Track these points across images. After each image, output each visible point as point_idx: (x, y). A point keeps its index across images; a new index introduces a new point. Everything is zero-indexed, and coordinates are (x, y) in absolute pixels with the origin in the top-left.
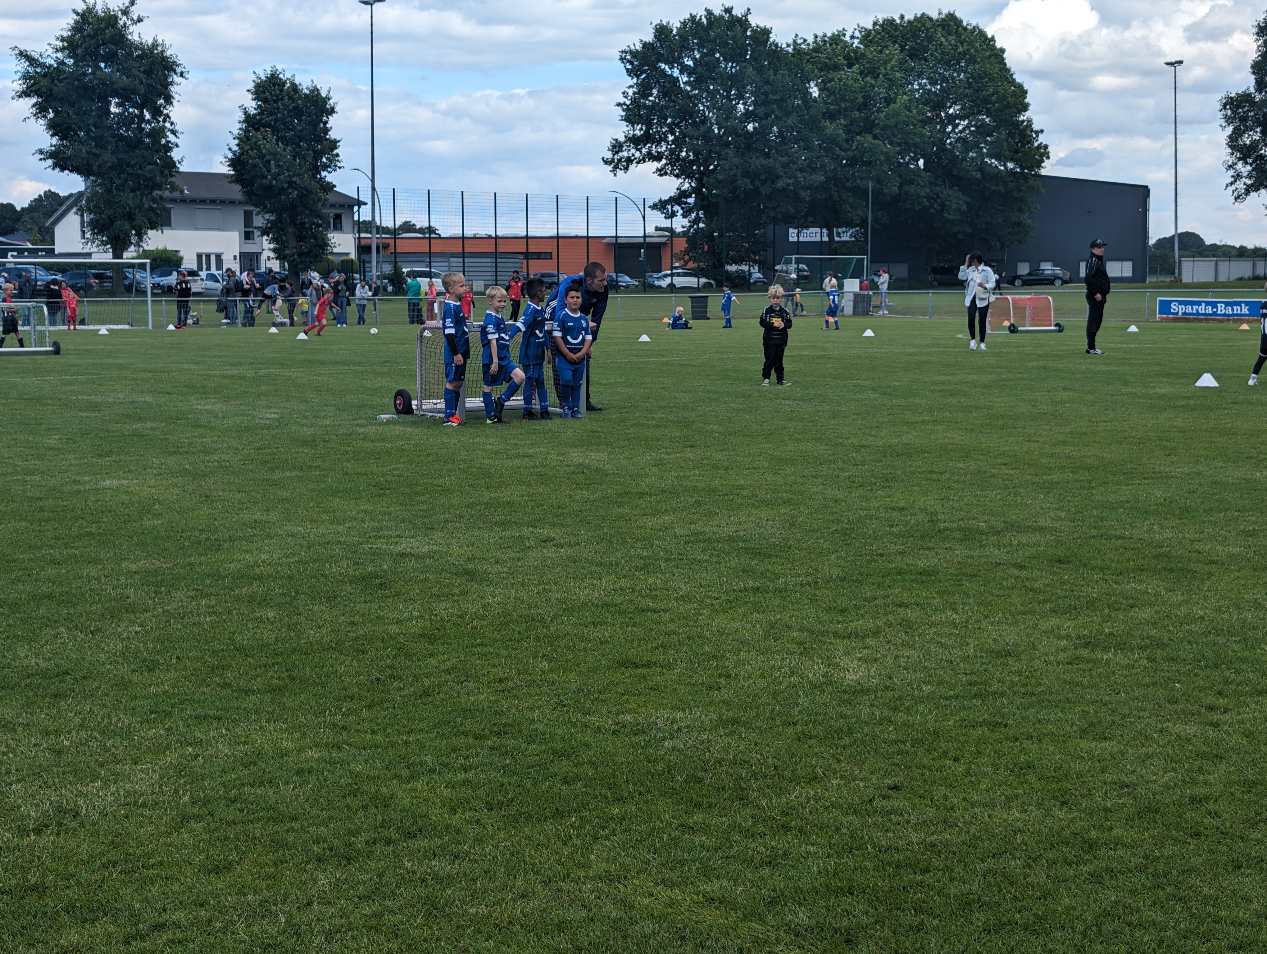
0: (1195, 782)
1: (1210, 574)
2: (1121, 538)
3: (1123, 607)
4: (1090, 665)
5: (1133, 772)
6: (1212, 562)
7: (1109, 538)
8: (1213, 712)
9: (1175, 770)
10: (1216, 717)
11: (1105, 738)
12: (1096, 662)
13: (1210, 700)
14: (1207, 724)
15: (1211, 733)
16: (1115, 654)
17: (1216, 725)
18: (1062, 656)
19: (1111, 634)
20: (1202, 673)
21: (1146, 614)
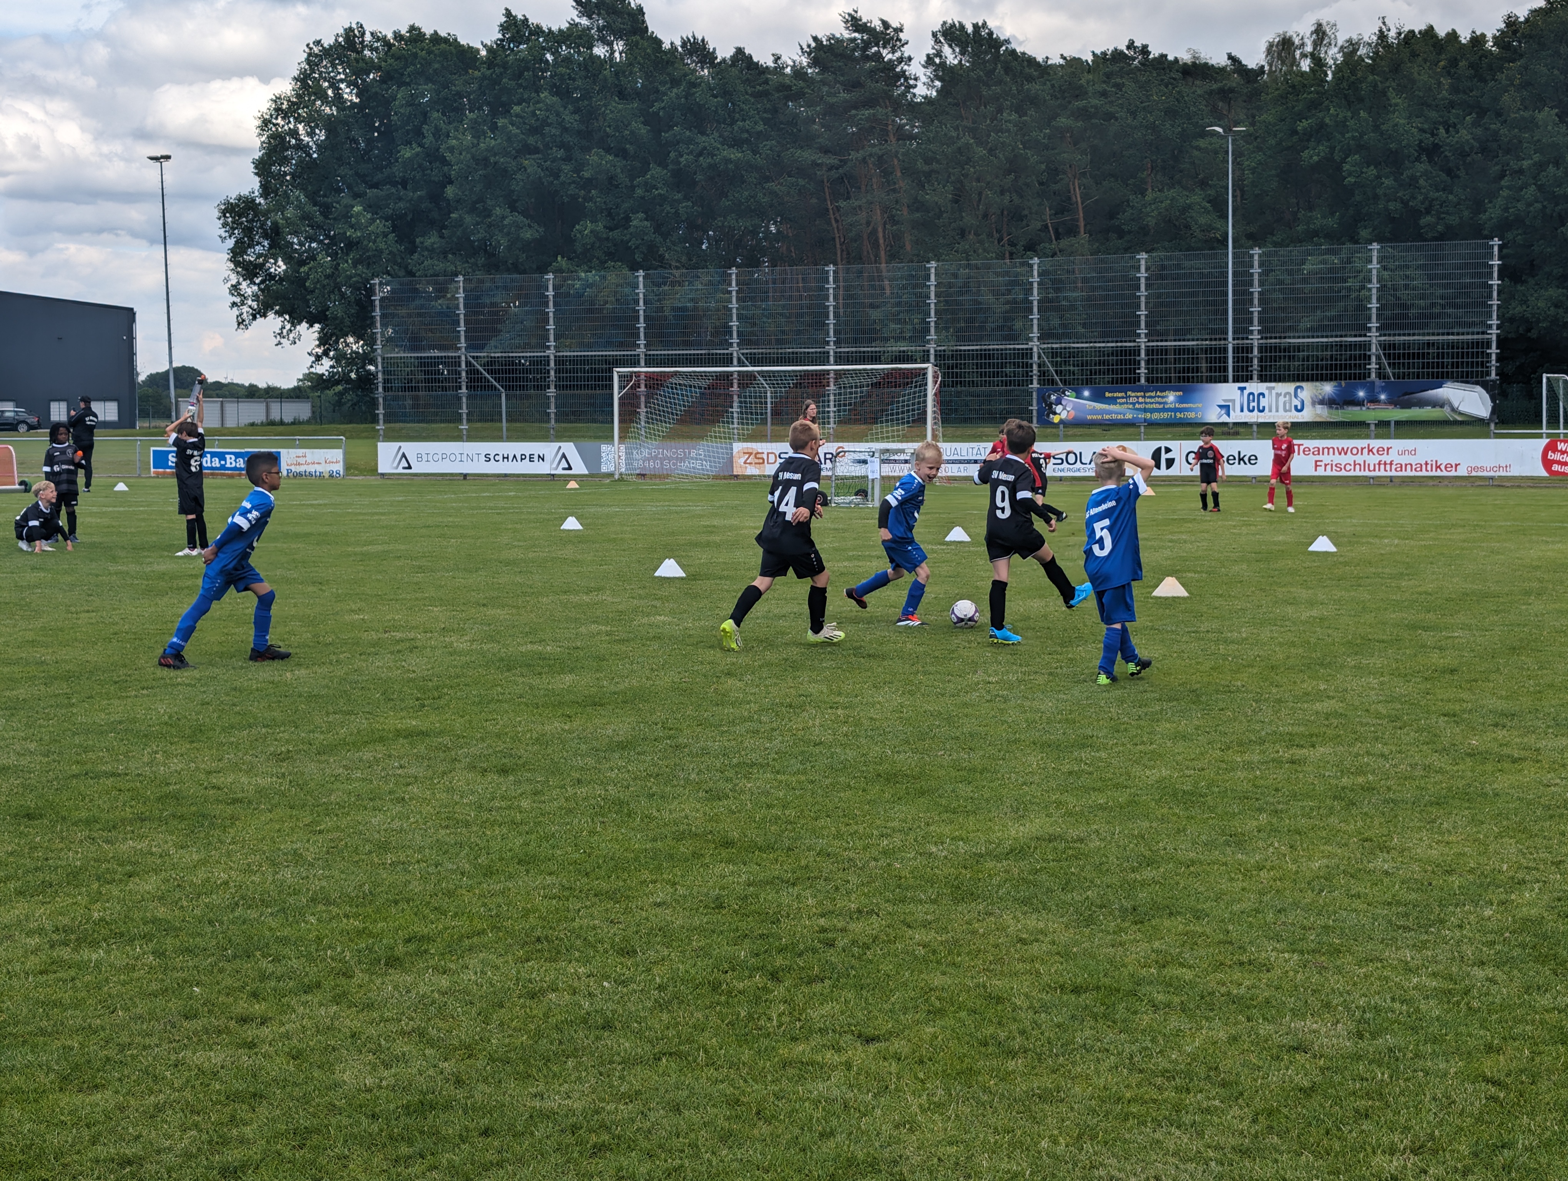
0: (225, 1142)
1: (233, 818)
2: (113, 775)
3: (117, 877)
4: (72, 973)
5: (137, 1138)
6: (235, 801)
7: (97, 777)
8: (246, 1027)
9: (196, 1125)
10: (250, 1032)
11: (96, 1087)
12: (81, 966)
13: (242, 1006)
14: (240, 1046)
15: (245, 1061)
16: (108, 952)
17: (251, 1045)
18: (33, 962)
19: (102, 919)
20: (228, 967)
21: (150, 885)
